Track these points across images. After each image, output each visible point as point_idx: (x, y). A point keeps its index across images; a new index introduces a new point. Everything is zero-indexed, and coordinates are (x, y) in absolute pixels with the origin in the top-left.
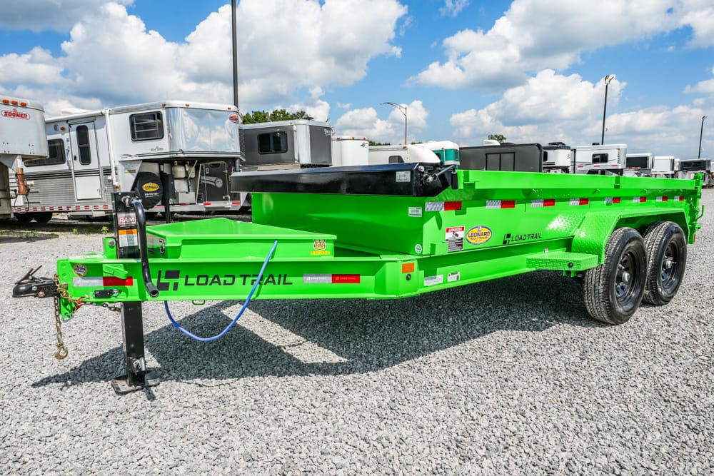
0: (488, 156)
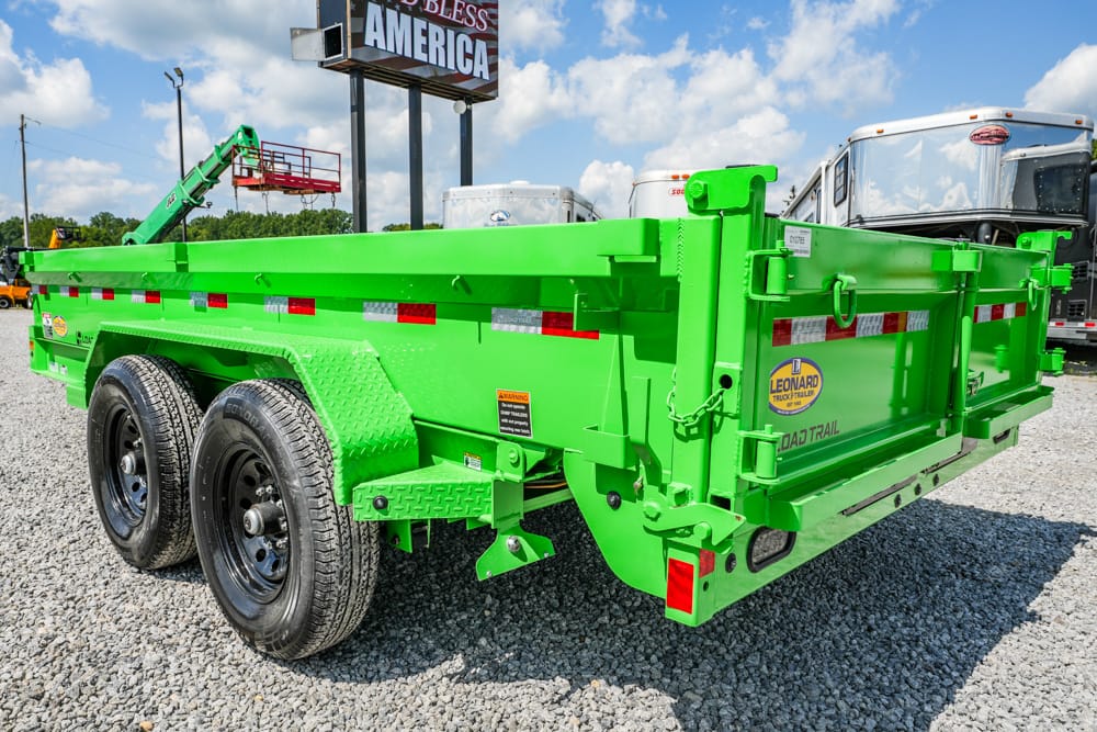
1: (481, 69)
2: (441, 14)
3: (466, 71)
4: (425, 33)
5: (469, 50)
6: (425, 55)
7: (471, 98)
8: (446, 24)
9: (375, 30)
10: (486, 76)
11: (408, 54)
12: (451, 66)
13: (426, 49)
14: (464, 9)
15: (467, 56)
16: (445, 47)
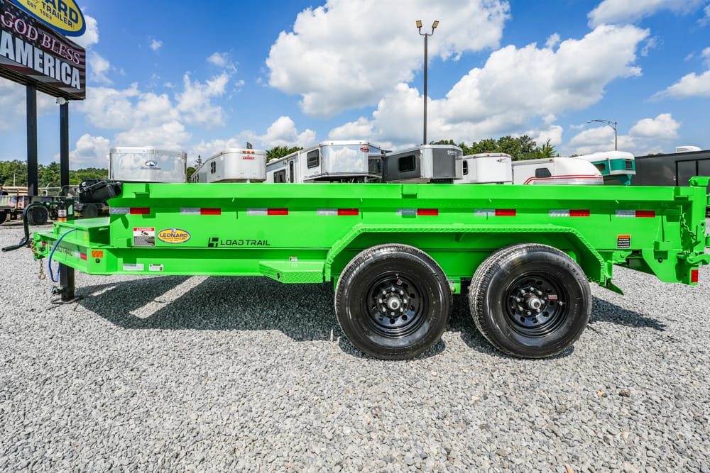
0: (679, 163)
1: (76, 83)
2: (52, 49)
3: (67, 82)
4: (42, 57)
5: (69, 72)
6: (42, 69)
7: (68, 97)
8: (55, 55)
9: (7, 47)
10: (79, 87)
11: (30, 66)
12: (58, 78)
13: (42, 66)
14: (66, 50)
15: (67, 74)
16: (55, 67)
